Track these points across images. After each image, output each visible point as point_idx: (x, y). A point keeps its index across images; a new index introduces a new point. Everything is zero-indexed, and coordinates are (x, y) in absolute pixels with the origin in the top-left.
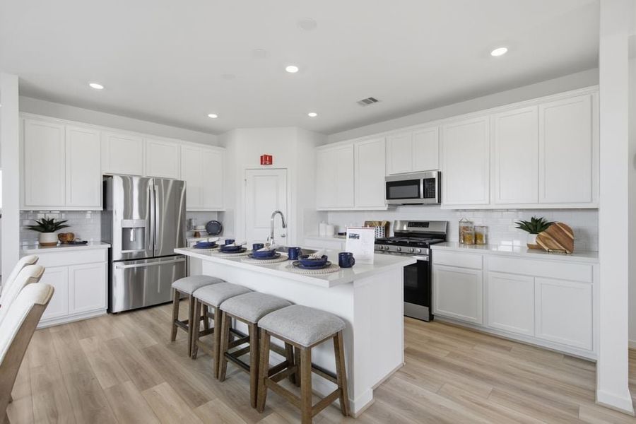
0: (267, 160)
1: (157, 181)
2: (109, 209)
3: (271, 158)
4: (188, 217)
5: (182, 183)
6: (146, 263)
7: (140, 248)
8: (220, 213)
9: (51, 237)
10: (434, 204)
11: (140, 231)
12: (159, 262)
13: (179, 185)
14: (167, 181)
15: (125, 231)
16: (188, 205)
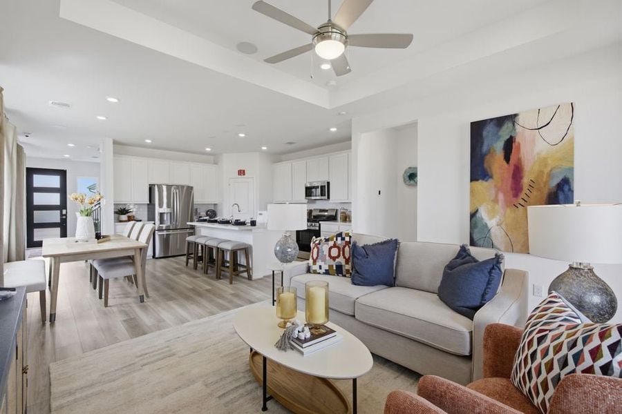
0: (242, 173)
1: (177, 187)
2: (153, 202)
3: (244, 171)
4: (195, 207)
5: (192, 188)
6: (171, 232)
7: (169, 224)
8: (215, 205)
9: (124, 217)
10: (325, 200)
11: (169, 215)
12: (179, 231)
13: (190, 189)
14: (183, 187)
15: (161, 215)
16: (195, 200)
